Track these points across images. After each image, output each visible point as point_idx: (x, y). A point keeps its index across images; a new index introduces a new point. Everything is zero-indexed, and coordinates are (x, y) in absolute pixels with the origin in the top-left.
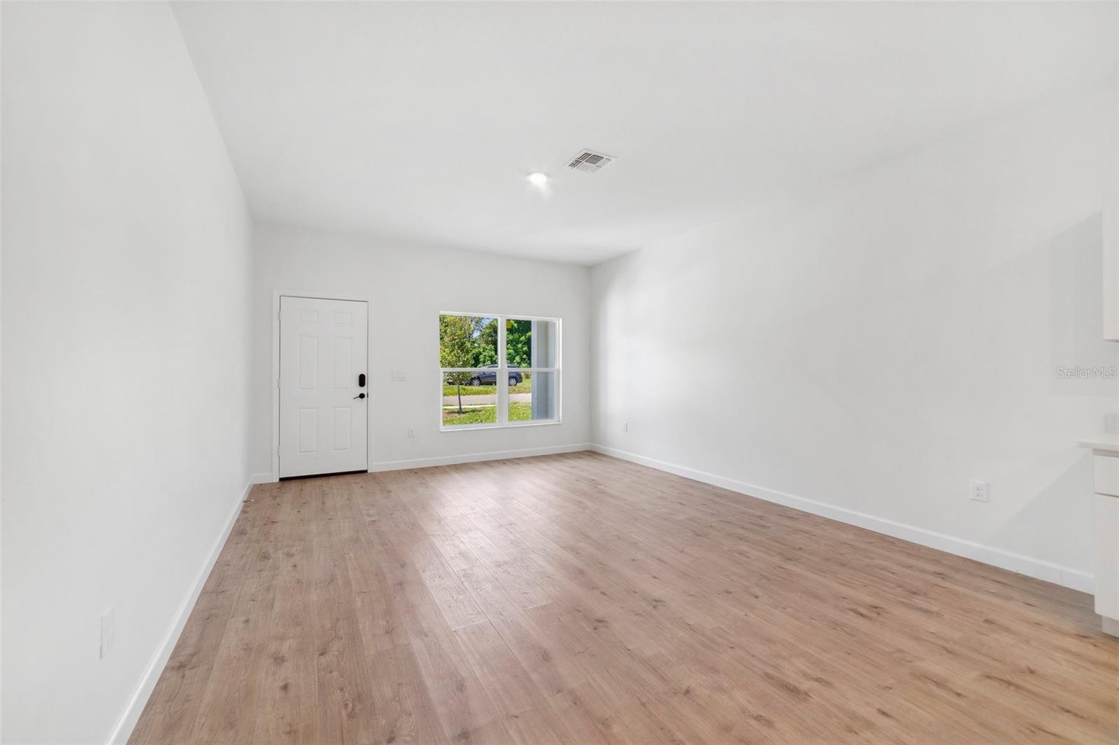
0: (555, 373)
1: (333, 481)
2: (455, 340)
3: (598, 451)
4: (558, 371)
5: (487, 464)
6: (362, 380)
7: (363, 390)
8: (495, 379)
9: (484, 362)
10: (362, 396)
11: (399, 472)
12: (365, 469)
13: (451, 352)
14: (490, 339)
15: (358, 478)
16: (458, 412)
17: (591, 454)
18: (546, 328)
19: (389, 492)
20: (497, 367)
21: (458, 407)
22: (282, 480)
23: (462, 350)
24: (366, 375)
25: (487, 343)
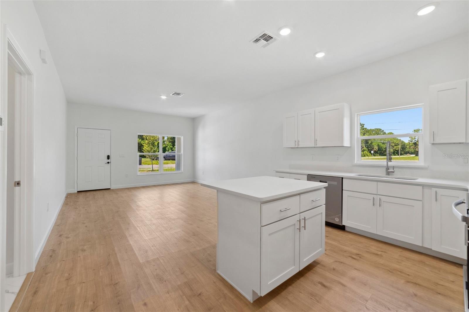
0: (181, 155)
1: (98, 192)
2: (150, 142)
3: (196, 182)
4: (182, 154)
5: (155, 186)
6: (108, 157)
7: (109, 161)
8: (175, 158)
9: (168, 150)
10: (108, 163)
11: (122, 189)
12: (110, 188)
13: (148, 146)
14: (171, 140)
15: (107, 191)
16: (152, 171)
17: (193, 182)
18: (179, 139)
19: (118, 194)
20: (175, 153)
21: (152, 169)
22: (78, 192)
23: (153, 146)
24: (110, 155)
25: (170, 142)
